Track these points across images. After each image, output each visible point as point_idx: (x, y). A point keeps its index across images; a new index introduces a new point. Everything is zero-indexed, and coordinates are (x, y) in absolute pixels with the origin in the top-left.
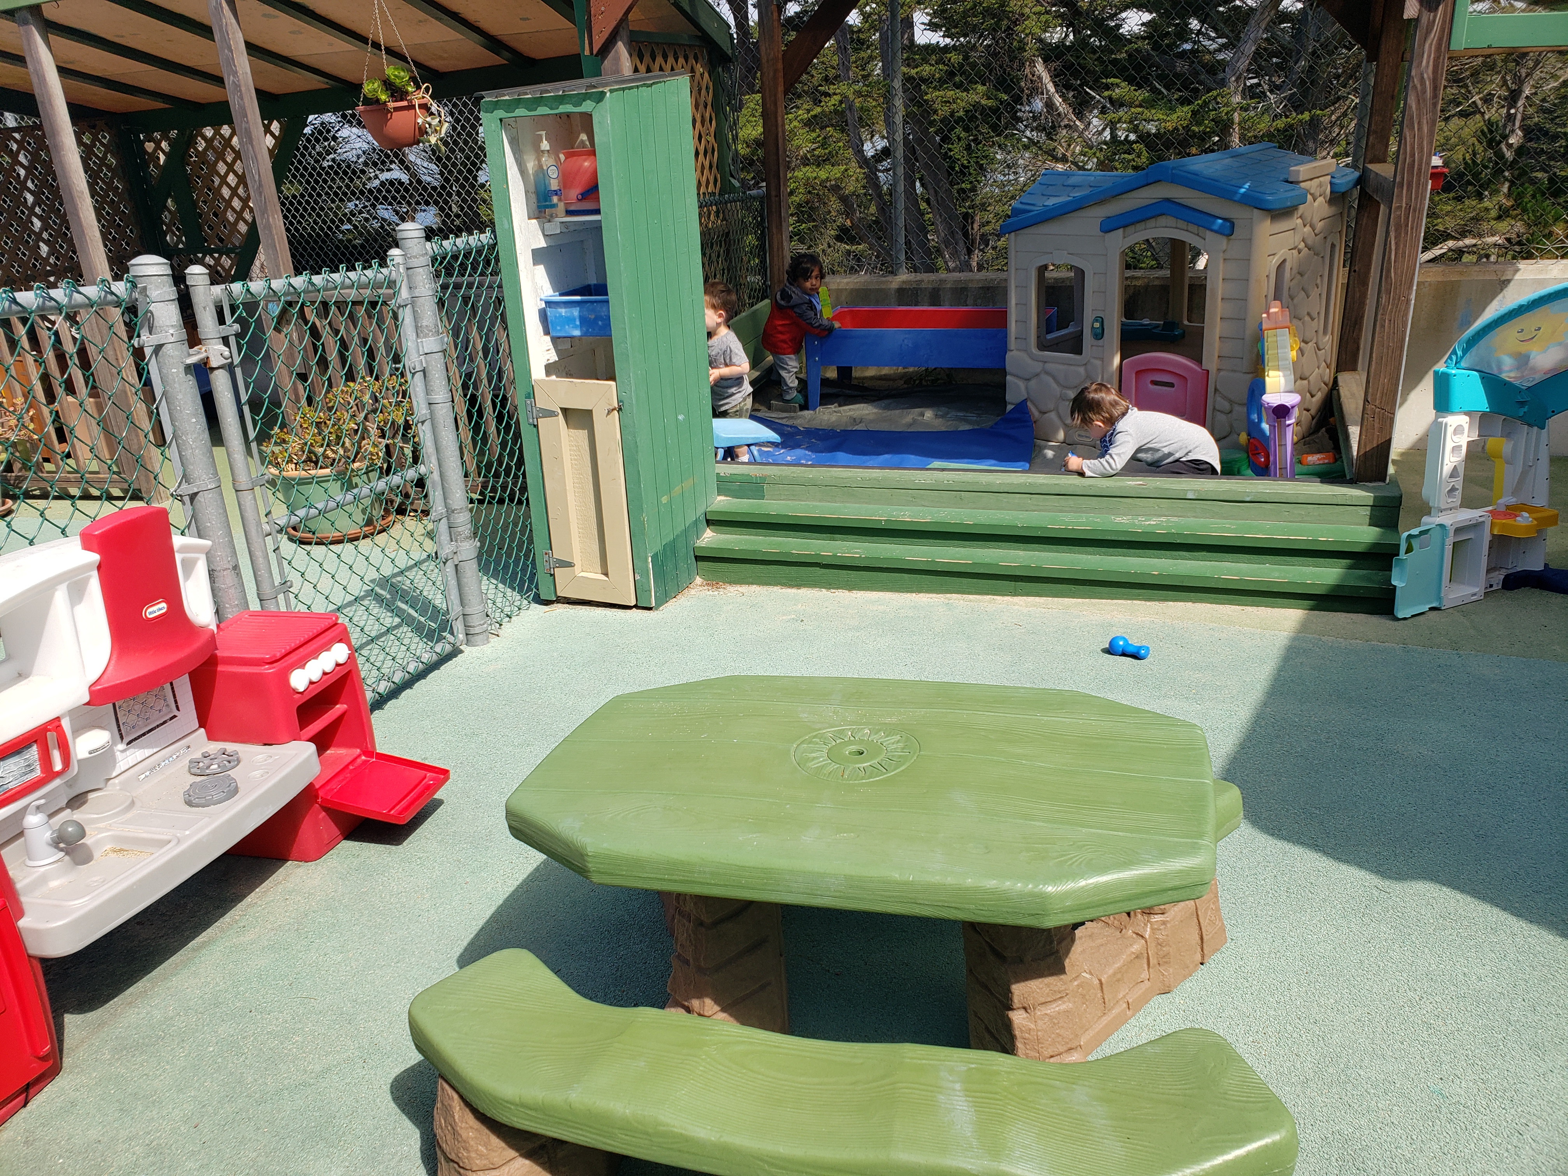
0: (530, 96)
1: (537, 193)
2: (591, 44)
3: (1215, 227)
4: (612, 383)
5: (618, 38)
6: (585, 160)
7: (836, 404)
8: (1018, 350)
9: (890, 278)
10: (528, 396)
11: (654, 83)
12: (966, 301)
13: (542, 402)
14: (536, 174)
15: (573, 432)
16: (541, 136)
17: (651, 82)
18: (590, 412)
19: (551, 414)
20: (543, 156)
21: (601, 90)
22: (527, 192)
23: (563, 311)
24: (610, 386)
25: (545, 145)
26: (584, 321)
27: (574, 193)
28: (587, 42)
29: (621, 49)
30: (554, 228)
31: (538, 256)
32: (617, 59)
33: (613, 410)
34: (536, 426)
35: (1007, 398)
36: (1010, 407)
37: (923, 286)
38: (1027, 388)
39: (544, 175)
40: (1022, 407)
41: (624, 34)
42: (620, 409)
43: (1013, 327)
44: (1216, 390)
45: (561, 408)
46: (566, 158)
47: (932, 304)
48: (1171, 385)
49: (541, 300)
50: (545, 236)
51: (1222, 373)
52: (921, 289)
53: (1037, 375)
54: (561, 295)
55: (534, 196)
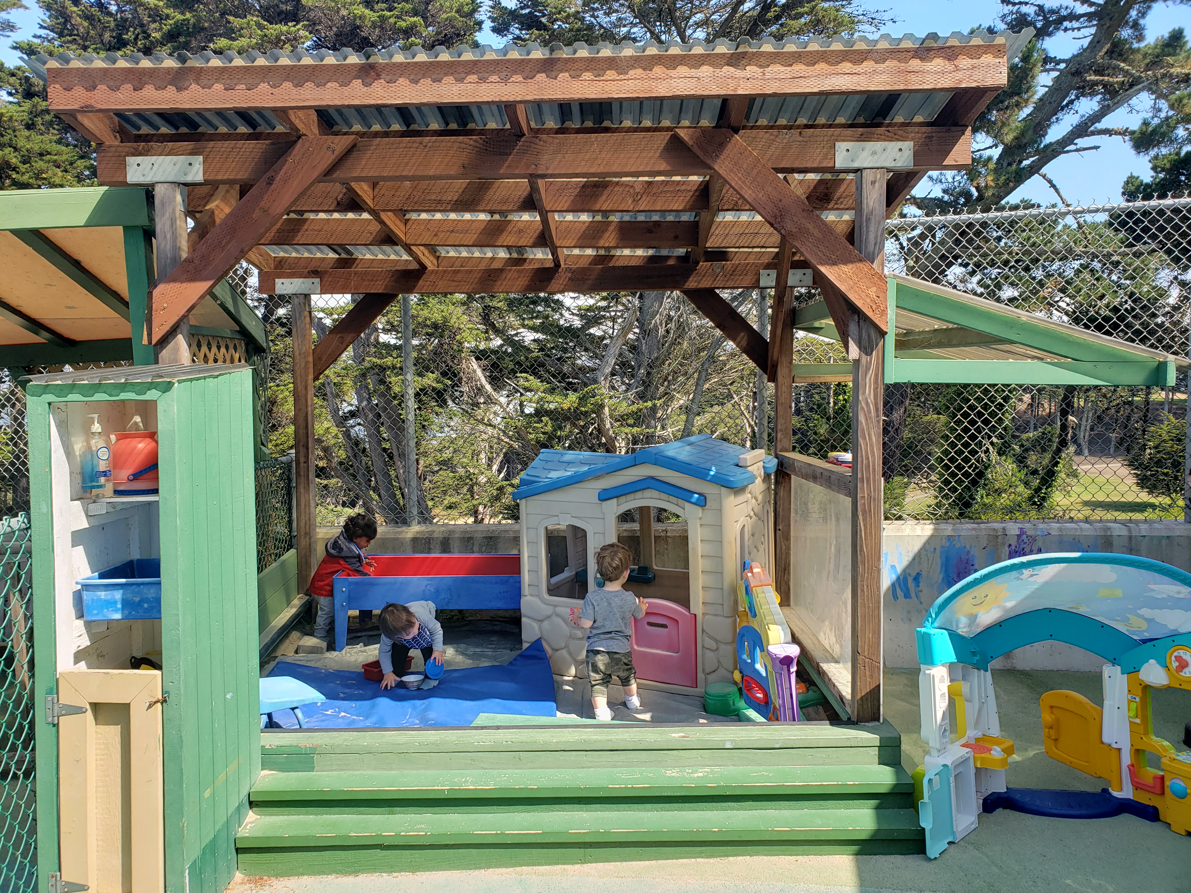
0: (86, 382)
1: (82, 474)
2: (150, 335)
3: (693, 500)
4: (157, 672)
5: (178, 331)
6: (140, 442)
7: (361, 644)
8: (532, 595)
9: (404, 529)
10: (50, 692)
11: (220, 375)
12: (472, 549)
13: (66, 697)
14: (83, 455)
15: (102, 728)
16: (93, 418)
17: (218, 373)
18: (127, 706)
19: (78, 710)
20: (93, 438)
21: (169, 380)
22: (71, 473)
23: (102, 594)
24: (156, 676)
25: (97, 427)
26: (126, 603)
27: (125, 474)
28: (145, 333)
29: (181, 340)
30: (99, 508)
31: (78, 538)
32: (177, 349)
33: (155, 702)
34: (56, 726)
35: (523, 637)
36: (525, 646)
37: (435, 535)
38: (540, 628)
39: (92, 455)
40: (537, 645)
41: (184, 328)
42: (164, 701)
43: (526, 577)
44: (703, 630)
45: (90, 704)
46: (118, 440)
47: (444, 551)
48: (664, 626)
49: (77, 583)
50: (88, 516)
51: (707, 617)
52: (433, 538)
53: (549, 617)
54: (102, 576)
55: (79, 478)
